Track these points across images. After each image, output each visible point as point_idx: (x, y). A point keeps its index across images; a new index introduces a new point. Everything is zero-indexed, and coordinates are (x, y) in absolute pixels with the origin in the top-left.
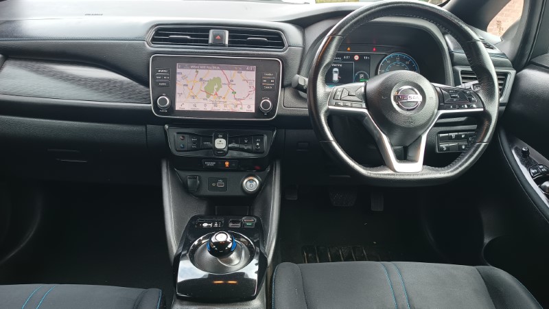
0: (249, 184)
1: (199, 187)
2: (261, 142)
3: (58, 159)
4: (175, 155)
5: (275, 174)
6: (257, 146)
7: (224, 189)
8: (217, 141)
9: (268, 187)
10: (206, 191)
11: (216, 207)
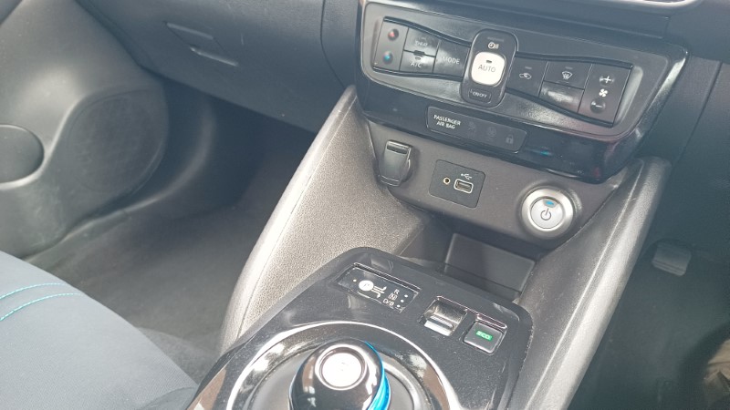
0: (540, 206)
1: (408, 177)
2: (618, 90)
3: (193, 50)
4: (366, 78)
5: (632, 204)
6: (600, 100)
7: (473, 201)
8: (482, 57)
9: (597, 235)
10: (422, 191)
11: (455, 235)
